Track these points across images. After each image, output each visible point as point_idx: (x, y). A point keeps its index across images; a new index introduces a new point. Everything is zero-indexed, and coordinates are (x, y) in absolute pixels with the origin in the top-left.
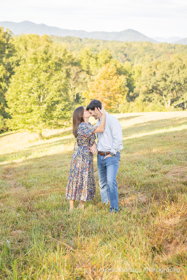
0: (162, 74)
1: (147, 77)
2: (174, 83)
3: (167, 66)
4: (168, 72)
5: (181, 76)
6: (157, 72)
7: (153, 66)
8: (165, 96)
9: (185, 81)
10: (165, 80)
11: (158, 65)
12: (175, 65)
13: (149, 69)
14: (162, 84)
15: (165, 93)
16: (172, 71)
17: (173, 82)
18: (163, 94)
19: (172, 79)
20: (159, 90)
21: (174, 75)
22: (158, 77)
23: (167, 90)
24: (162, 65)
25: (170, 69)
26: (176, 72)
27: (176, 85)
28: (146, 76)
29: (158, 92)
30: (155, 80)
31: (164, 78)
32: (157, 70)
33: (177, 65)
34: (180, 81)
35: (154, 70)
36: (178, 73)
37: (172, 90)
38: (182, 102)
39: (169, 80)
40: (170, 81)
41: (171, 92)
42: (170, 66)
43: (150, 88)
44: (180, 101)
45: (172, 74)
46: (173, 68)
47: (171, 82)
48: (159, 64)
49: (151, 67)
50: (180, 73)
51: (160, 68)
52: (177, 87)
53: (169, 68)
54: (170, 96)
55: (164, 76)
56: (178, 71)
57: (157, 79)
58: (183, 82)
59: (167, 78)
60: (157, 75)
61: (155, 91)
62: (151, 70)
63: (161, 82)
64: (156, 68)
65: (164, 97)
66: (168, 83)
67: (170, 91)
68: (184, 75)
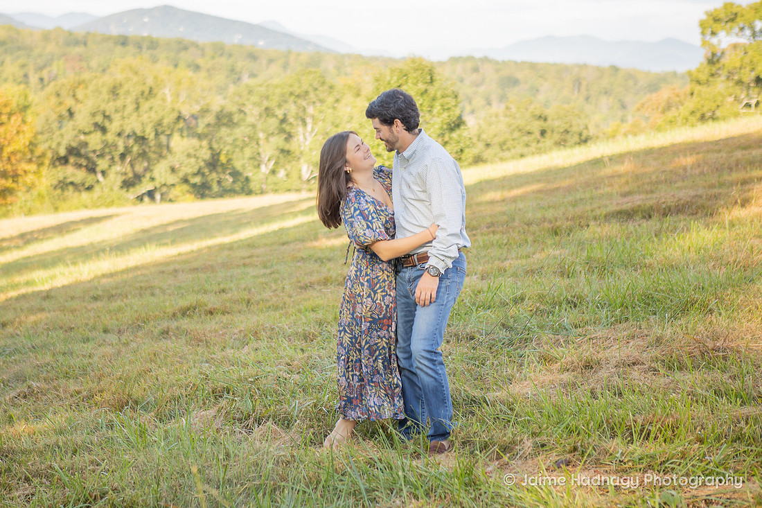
0: (94, 115)
1: (50, 122)
2: (128, 136)
3: (105, 90)
4: (109, 108)
5: (145, 118)
6: (76, 108)
7: (63, 93)
8: (103, 173)
9: (156, 130)
10: (104, 130)
11: (77, 88)
12: (126, 87)
13: (54, 100)
14: (95, 141)
15: (102, 164)
16: (119, 103)
17: (126, 134)
18: (98, 169)
19: (121, 126)
20: (88, 158)
21: (126, 113)
22: (83, 119)
23: (108, 157)
24: (91, 88)
25: (114, 100)
26: (130, 108)
27: (131, 141)
28: (47, 120)
29: (84, 162)
30: (74, 130)
31: (100, 123)
32: (77, 100)
33: (131, 89)
34: (144, 132)
35: (70, 102)
36: (138, 108)
37: (123, 156)
38: (150, 187)
39: (113, 127)
40: (118, 131)
41: (120, 163)
42: (114, 92)
43: (62, 152)
44: (146, 186)
45: (120, 114)
46: (122, 97)
47: (119, 135)
48: (82, 86)
49: (58, 95)
50: (141, 109)
51: (86, 96)
52: (135, 149)
53: (111, 96)
54: (117, 173)
55: (99, 119)
56: (135, 106)
57: (81, 127)
58: (153, 134)
59: (107, 124)
60: (77, 116)
61: (72, 160)
62: (60, 104)
63: (93, 136)
64: (74, 96)
65: (100, 176)
66: (110, 137)
67: (117, 159)
68: (153, 114)
